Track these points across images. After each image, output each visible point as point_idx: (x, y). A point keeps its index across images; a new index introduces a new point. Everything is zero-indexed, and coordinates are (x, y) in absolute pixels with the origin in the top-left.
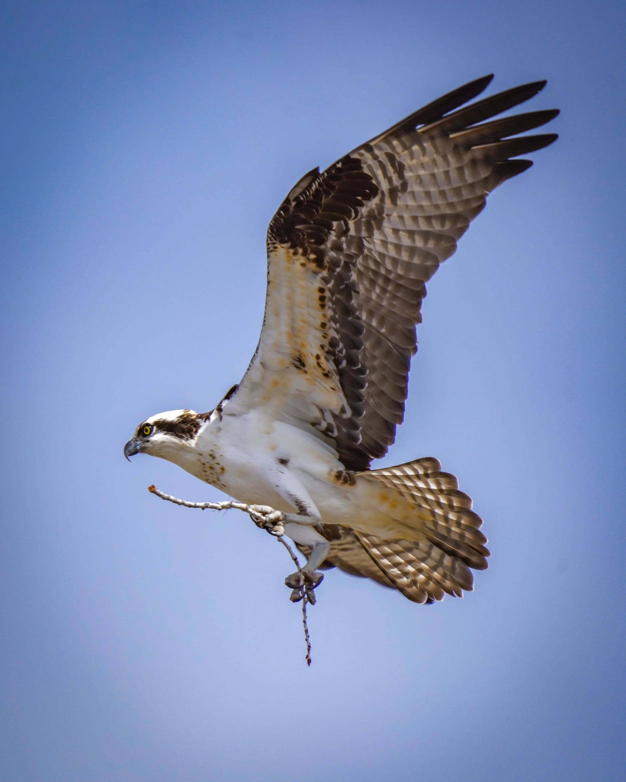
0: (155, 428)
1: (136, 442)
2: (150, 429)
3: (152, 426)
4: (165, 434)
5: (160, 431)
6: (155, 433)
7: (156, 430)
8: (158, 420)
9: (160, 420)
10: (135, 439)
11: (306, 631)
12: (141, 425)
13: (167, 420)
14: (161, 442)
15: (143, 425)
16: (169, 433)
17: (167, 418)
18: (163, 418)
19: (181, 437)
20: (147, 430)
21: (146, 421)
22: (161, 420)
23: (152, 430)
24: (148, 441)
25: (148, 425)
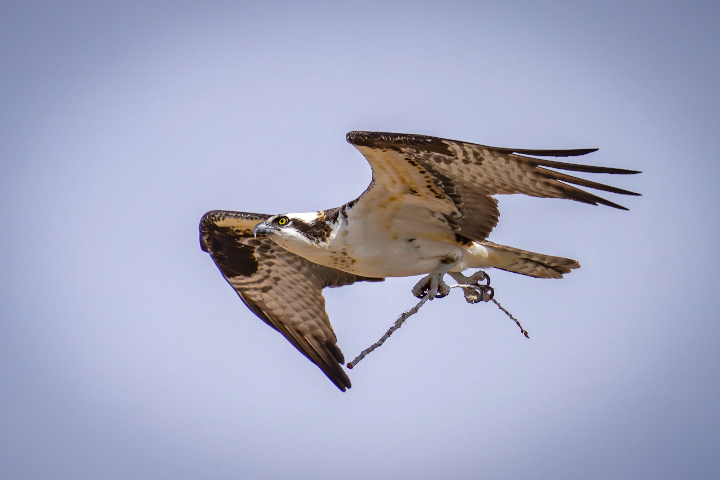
0: (291, 223)
1: (268, 226)
2: (286, 221)
3: (289, 221)
4: (298, 232)
5: (294, 227)
6: (289, 226)
7: (291, 225)
8: (296, 219)
9: (297, 219)
10: (269, 223)
11: (507, 313)
12: (279, 215)
13: (304, 221)
14: (291, 236)
15: (282, 216)
16: (300, 232)
17: (304, 220)
18: (301, 219)
19: (311, 239)
20: (282, 221)
21: (286, 214)
22: (299, 220)
23: (287, 223)
24: (279, 230)
25: (286, 217)
